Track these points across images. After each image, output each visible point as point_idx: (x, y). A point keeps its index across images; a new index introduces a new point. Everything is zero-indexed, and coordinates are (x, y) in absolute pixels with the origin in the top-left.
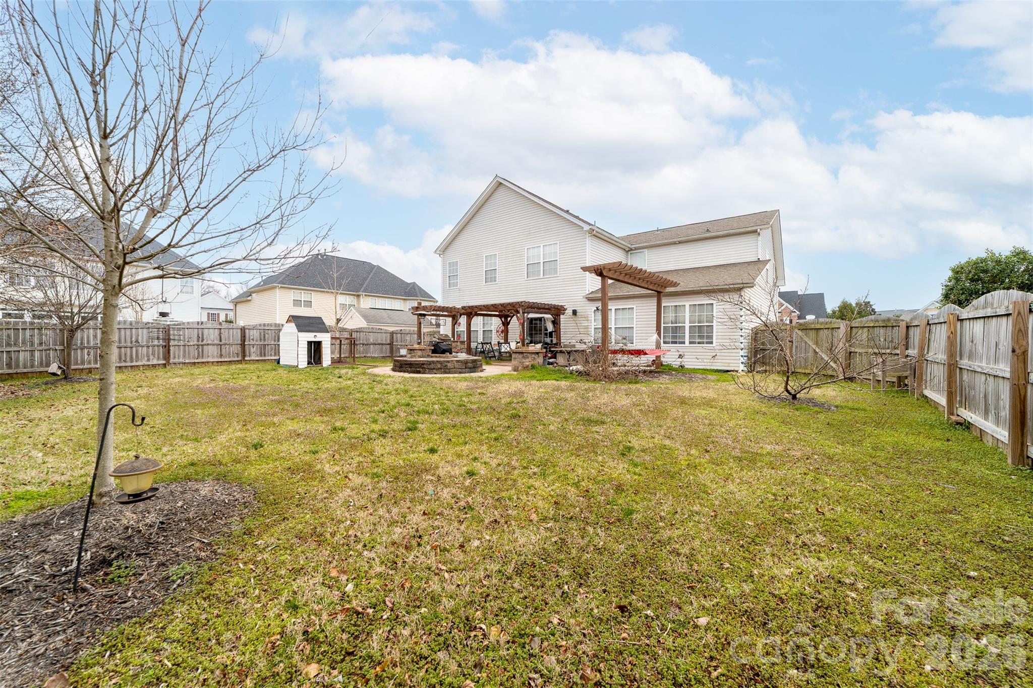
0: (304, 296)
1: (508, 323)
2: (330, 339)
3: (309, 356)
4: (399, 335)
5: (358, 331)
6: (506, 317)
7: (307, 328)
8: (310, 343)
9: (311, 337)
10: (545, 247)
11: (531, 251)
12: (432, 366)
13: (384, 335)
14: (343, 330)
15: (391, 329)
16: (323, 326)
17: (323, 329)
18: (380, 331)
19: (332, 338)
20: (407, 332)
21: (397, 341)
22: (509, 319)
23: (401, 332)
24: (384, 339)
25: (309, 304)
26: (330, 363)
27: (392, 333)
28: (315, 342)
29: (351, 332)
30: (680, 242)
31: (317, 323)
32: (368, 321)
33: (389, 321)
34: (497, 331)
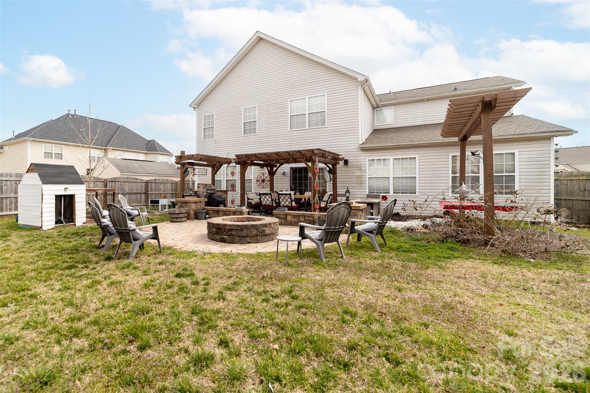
0: (55, 149)
1: (274, 173)
2: (85, 192)
3: (58, 213)
4: (153, 185)
5: (113, 181)
6: (272, 166)
7: (55, 179)
8: (58, 198)
9: (60, 189)
10: (311, 99)
11: (294, 103)
12: (244, 233)
13: (139, 185)
14: (97, 180)
15: (146, 179)
16: (77, 176)
17: (77, 180)
18: (135, 181)
19: (87, 190)
20: (161, 181)
21: (151, 190)
22: (275, 169)
23: (155, 182)
24: (139, 188)
25: (60, 156)
26: (85, 220)
27: (147, 183)
28: (65, 196)
29: (105, 183)
30: (428, 100)
31: (68, 173)
32: (121, 171)
33: (141, 171)
34: (257, 181)
